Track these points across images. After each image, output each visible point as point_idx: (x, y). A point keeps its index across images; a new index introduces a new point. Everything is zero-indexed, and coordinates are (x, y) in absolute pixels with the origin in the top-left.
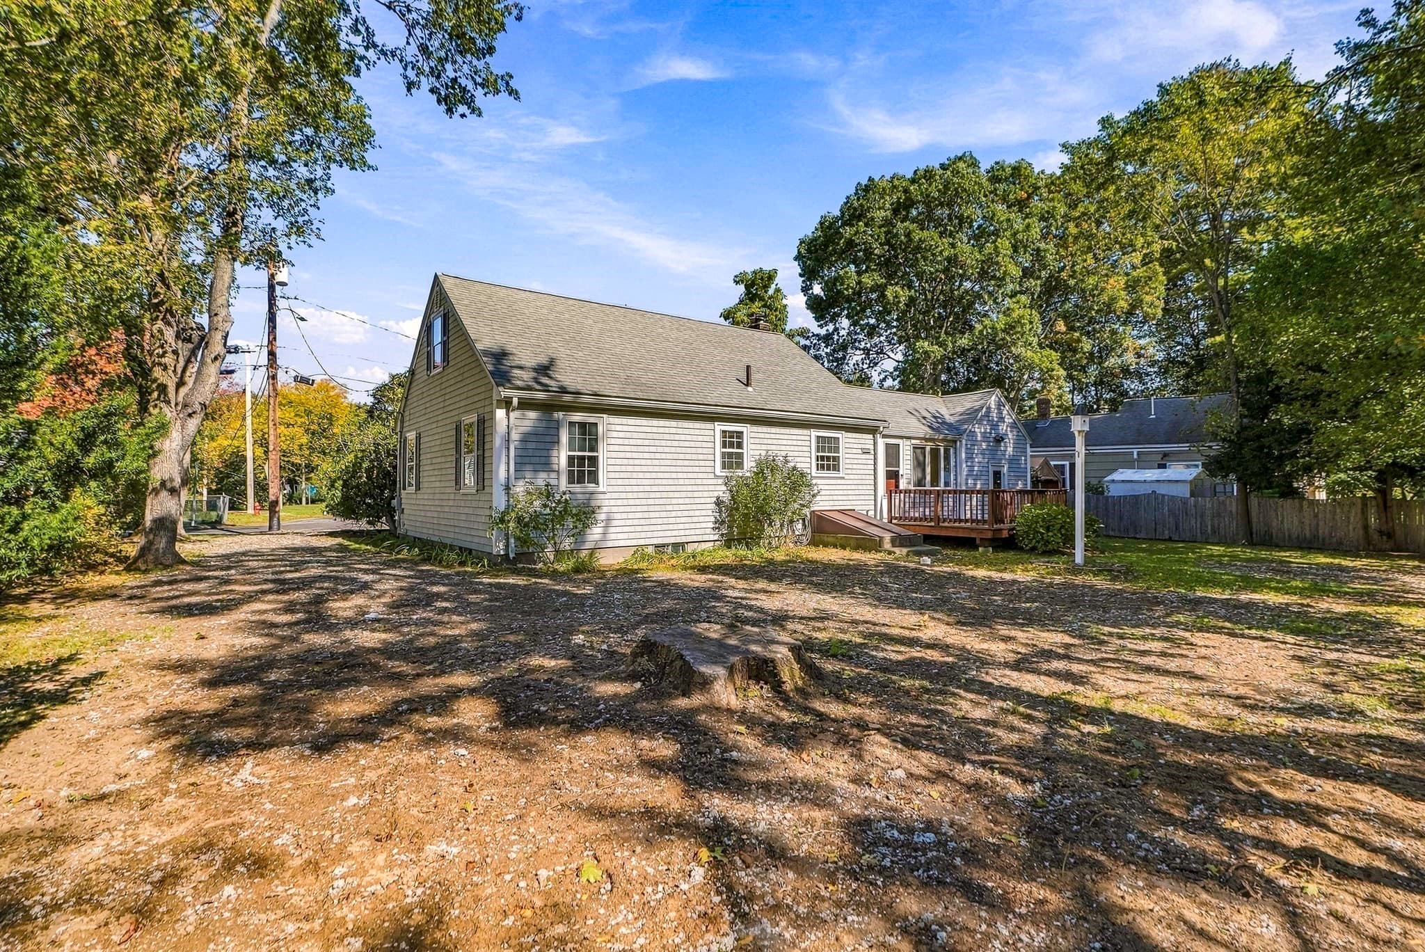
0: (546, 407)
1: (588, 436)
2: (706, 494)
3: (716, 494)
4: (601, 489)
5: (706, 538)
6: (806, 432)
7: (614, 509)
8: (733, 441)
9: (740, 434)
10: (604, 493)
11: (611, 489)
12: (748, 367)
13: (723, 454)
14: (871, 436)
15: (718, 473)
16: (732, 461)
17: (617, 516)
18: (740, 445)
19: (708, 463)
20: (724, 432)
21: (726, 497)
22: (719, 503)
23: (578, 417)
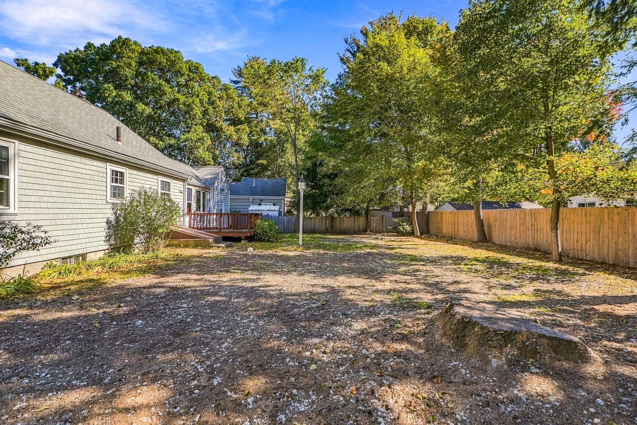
2: (101, 216)
3: (107, 216)
4: (11, 210)
5: (100, 248)
6: (156, 177)
8: (118, 177)
9: (122, 174)
10: (16, 215)
11: (22, 211)
12: (118, 128)
13: (112, 187)
14: (182, 183)
15: (109, 201)
16: (118, 192)
18: (122, 182)
19: (102, 193)
20: (113, 171)
21: (112, 218)
22: (108, 222)
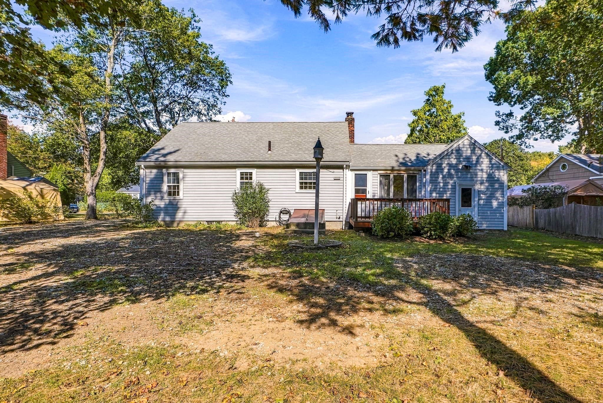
0: (159, 167)
1: (177, 179)
4: (181, 198)
5: (231, 219)
6: (292, 170)
7: (188, 209)
8: (248, 176)
9: (251, 174)
11: (185, 198)
12: (270, 142)
13: (241, 182)
14: (340, 171)
17: (188, 211)
18: (251, 178)
19: (232, 187)
20: (242, 173)
23: (172, 171)
